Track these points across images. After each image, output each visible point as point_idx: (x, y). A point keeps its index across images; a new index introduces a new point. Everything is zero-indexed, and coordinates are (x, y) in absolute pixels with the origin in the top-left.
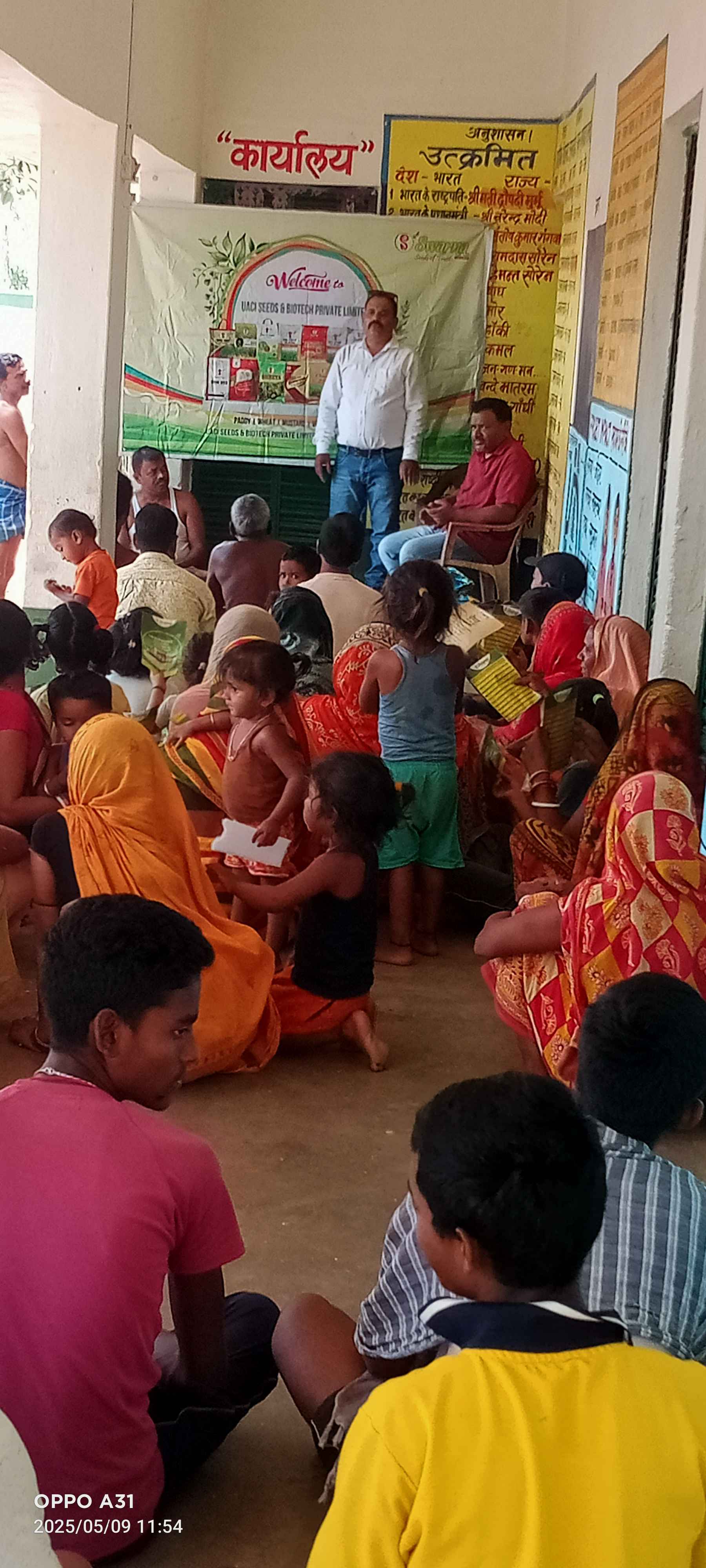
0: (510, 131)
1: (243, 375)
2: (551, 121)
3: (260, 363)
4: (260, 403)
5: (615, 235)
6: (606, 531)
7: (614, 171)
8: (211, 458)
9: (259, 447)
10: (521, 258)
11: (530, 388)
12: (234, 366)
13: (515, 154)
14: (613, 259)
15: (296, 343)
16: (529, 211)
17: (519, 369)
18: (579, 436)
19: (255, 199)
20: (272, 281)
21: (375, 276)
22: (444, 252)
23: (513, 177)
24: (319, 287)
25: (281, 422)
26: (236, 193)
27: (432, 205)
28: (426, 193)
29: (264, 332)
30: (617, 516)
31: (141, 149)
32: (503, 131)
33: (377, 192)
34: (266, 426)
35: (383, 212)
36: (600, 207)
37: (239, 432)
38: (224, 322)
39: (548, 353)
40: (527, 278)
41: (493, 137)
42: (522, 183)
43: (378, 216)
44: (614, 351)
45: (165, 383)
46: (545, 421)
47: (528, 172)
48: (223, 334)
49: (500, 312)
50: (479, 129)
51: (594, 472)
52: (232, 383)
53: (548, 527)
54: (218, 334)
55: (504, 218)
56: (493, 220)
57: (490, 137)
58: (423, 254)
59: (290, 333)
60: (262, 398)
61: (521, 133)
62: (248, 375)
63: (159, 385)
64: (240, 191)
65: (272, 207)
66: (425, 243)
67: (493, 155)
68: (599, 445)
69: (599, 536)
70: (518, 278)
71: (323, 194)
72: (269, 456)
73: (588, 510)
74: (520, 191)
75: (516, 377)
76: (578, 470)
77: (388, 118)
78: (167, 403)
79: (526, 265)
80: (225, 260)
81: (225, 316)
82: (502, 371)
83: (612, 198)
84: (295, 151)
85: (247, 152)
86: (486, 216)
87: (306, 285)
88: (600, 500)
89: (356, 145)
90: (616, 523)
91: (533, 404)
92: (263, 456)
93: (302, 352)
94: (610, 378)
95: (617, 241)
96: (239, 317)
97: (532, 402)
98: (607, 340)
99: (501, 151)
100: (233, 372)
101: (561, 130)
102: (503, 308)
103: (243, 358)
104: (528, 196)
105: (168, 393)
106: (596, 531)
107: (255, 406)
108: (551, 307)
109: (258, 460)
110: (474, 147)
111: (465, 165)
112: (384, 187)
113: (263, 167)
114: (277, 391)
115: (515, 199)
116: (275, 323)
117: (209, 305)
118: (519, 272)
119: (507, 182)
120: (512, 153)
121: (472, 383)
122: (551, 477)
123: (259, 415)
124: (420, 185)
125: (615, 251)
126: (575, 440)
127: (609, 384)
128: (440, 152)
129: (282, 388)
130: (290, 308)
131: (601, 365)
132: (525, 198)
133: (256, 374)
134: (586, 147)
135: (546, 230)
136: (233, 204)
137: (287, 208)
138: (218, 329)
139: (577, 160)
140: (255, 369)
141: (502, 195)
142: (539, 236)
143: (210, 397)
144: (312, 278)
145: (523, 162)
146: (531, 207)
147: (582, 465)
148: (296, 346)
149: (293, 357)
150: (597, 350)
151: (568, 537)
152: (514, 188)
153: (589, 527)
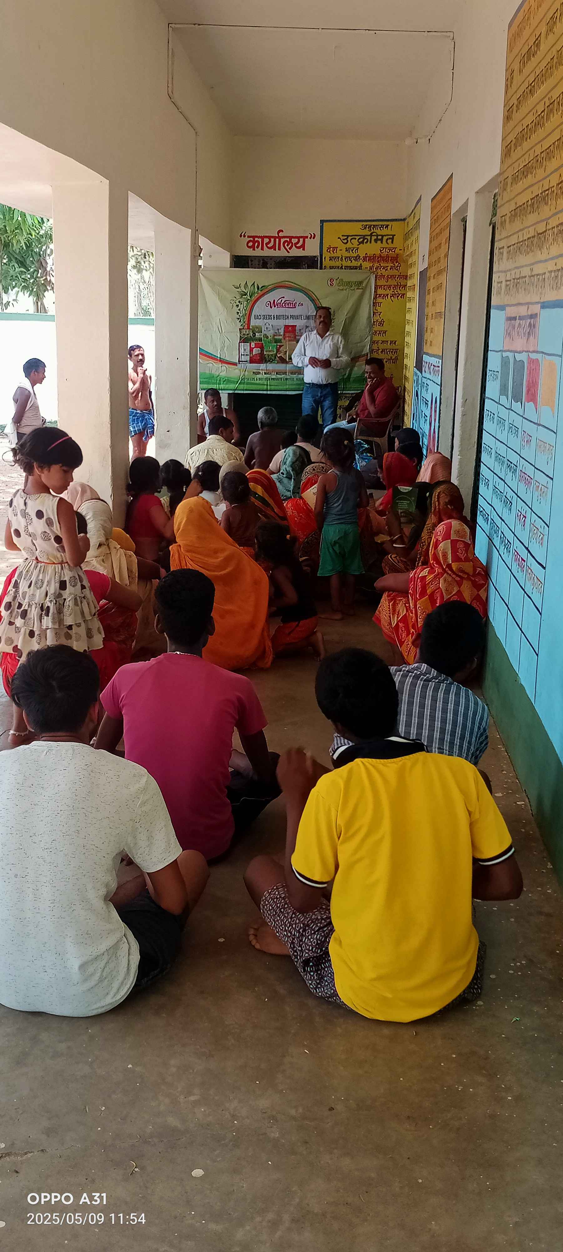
0: (382, 225)
1: (256, 351)
2: (401, 220)
3: (264, 344)
4: (265, 364)
5: (431, 273)
6: (431, 416)
7: (431, 242)
8: (242, 392)
9: (265, 386)
10: (389, 288)
11: (396, 351)
12: (252, 346)
13: (384, 237)
14: (432, 284)
15: (281, 334)
16: (392, 265)
17: (389, 342)
18: (418, 372)
19: (259, 264)
20: (268, 304)
21: (318, 300)
22: (351, 287)
23: (384, 248)
24: (291, 306)
25: (275, 373)
26: (250, 261)
27: (345, 263)
28: (342, 258)
29: (266, 330)
30: (436, 408)
31: (203, 241)
32: (378, 225)
33: (318, 259)
34: (268, 375)
35: (321, 268)
36: (425, 259)
37: (255, 379)
38: (246, 325)
39: (403, 333)
40: (392, 298)
41: (373, 229)
42: (388, 251)
43: (318, 270)
44: (432, 328)
45: (219, 356)
46: (403, 367)
47: (391, 245)
48: (246, 331)
49: (379, 315)
50: (367, 225)
51: (425, 388)
52: (251, 355)
53: (406, 418)
54: (244, 331)
55: (380, 269)
56: (375, 270)
57: (372, 229)
58: (341, 288)
59: (278, 329)
60: (266, 362)
61: (387, 226)
62: (258, 350)
63: (216, 357)
64: (252, 261)
65: (267, 268)
66: (341, 282)
67: (374, 238)
68: (427, 375)
69: (428, 418)
70: (387, 298)
71: (292, 260)
72: (270, 390)
73: (423, 407)
74: (387, 254)
75: (389, 346)
76: (418, 388)
77: (322, 222)
78: (220, 366)
79: (391, 291)
80: (246, 295)
81: (246, 323)
82: (381, 343)
83: (430, 255)
84: (277, 240)
85: (254, 242)
86: (371, 268)
87: (285, 305)
88: (428, 401)
89: (306, 235)
90: (435, 411)
91: (397, 359)
92: (267, 390)
93: (284, 339)
94: (431, 342)
95: (432, 275)
96: (253, 322)
97: (396, 359)
98: (429, 323)
99: (377, 236)
100: (251, 350)
101: (406, 224)
102: (381, 312)
103: (256, 342)
104: (391, 257)
105: (220, 361)
106: (427, 417)
107: (263, 366)
108: (404, 311)
109: (265, 392)
110: (364, 234)
111: (360, 243)
112: (321, 256)
113: (262, 249)
114: (273, 358)
115: (385, 259)
116: (271, 325)
117: (239, 317)
118: (388, 294)
119: (381, 251)
120: (383, 236)
121: (367, 349)
122: (406, 394)
123: (265, 370)
124: (339, 254)
125: (432, 280)
126: (416, 374)
127: (431, 345)
128: (348, 238)
129: (275, 356)
130: (278, 317)
131: (428, 336)
132: (390, 258)
133: (262, 350)
134: (418, 231)
135: (400, 273)
136: (249, 268)
137: (274, 268)
138: (244, 329)
139: (413, 238)
140: (262, 348)
141: (379, 257)
142: (397, 276)
143: (240, 363)
144: (288, 302)
145: (388, 241)
146: (393, 262)
147: (420, 386)
148: (281, 335)
149: (280, 341)
150: (425, 329)
151: (414, 421)
152: (385, 253)
153: (423, 415)
